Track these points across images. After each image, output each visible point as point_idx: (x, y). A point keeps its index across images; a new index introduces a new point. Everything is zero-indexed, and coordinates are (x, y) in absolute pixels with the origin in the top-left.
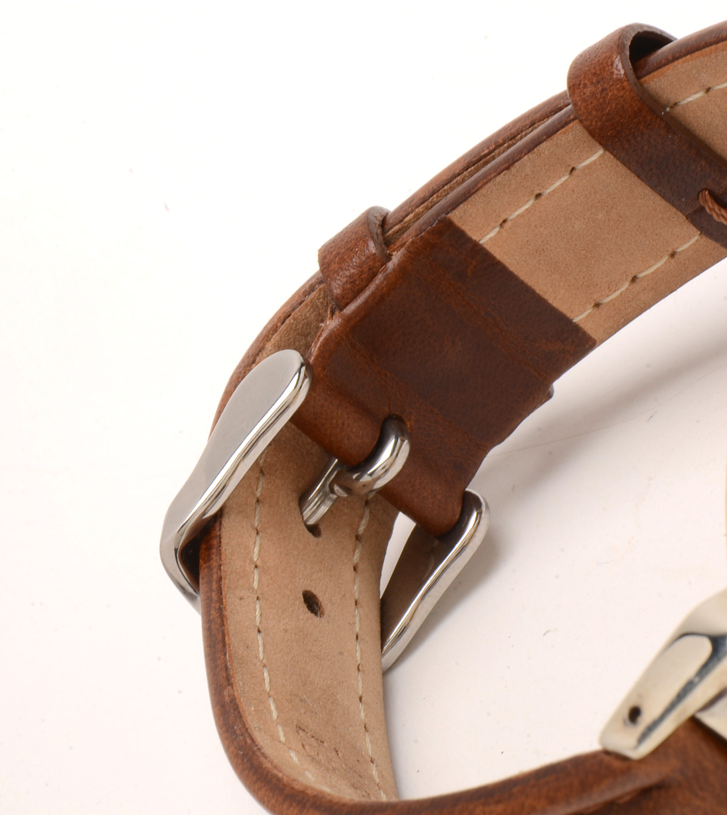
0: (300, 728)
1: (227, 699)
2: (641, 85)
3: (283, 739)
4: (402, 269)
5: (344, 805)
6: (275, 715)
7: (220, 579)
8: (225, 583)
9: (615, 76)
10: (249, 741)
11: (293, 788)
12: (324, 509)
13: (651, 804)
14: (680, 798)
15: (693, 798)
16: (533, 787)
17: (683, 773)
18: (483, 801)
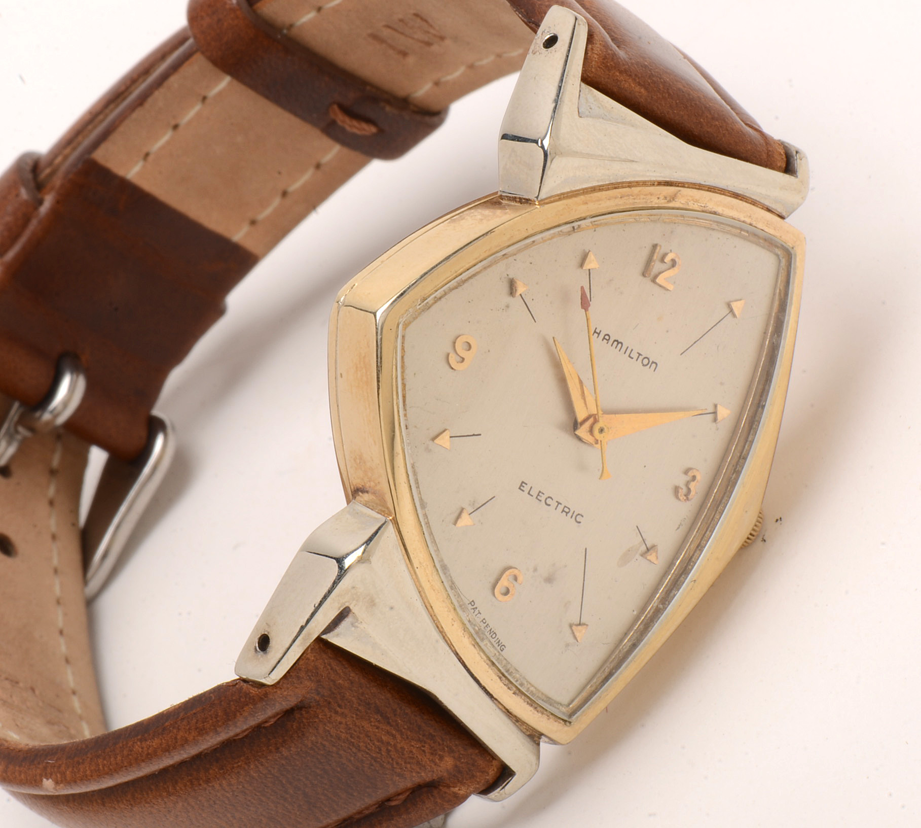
2: (254, 12)
4: (55, 212)
9: (227, 7)
12: (12, 450)
13: (295, 725)
14: (320, 716)
15: (333, 715)
16: (183, 719)
17: (318, 694)
18: (139, 737)
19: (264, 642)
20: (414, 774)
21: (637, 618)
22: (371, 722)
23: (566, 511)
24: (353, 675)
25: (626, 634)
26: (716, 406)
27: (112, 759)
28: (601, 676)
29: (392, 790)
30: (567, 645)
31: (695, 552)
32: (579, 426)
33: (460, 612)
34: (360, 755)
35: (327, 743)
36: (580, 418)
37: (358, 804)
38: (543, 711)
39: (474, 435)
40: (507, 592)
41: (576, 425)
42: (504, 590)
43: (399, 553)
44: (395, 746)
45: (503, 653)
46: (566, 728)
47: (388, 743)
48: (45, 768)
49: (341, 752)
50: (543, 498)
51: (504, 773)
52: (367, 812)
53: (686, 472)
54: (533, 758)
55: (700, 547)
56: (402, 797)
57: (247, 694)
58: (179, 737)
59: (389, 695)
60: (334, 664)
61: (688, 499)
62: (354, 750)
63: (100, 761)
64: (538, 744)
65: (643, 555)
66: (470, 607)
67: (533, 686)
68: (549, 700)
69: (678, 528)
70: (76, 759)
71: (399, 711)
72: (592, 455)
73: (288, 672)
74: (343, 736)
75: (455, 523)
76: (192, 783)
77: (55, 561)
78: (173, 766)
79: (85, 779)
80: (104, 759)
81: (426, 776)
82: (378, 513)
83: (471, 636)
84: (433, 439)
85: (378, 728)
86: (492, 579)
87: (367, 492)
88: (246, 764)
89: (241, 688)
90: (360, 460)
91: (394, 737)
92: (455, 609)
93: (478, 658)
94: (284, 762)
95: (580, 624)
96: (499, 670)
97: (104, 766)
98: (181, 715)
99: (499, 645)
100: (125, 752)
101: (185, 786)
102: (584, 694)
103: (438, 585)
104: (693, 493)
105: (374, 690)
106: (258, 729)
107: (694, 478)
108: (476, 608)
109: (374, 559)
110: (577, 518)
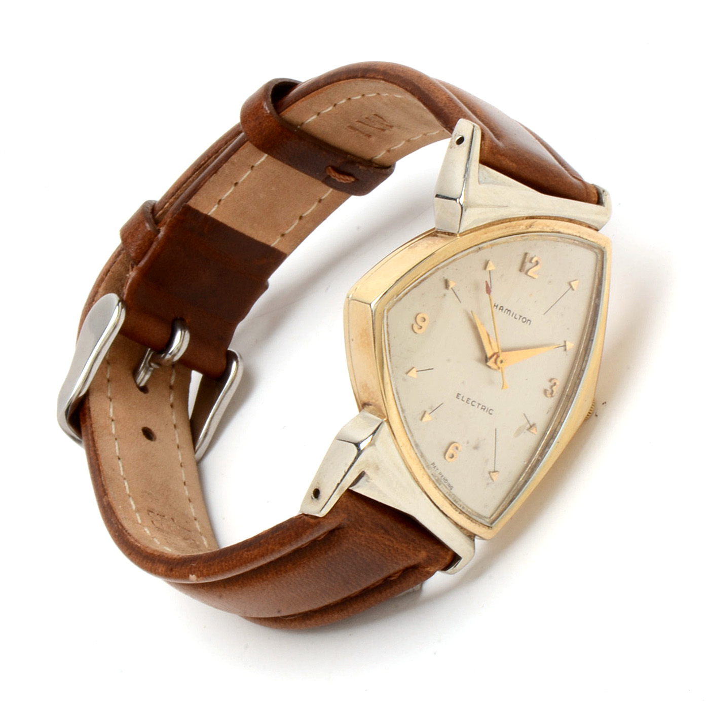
0: (150, 511)
1: (105, 503)
2: (280, 117)
3: (140, 521)
4: (167, 236)
5: (175, 559)
6: (134, 507)
7: (93, 432)
8: (96, 434)
9: (265, 115)
10: (120, 527)
11: (147, 552)
12: (147, 377)
13: (336, 539)
14: (350, 533)
15: (357, 532)
16: (271, 538)
17: (349, 520)
18: (246, 549)
19: (317, 493)
20: (404, 562)
21: (527, 466)
22: (379, 534)
23: (484, 408)
24: (368, 509)
25: (521, 475)
26: (565, 342)
27: (230, 562)
28: (508, 500)
29: (392, 571)
30: (488, 484)
31: (558, 425)
32: (488, 360)
33: (427, 470)
34: (373, 553)
35: (353, 547)
36: (489, 355)
37: (372, 580)
38: (476, 522)
39: (429, 369)
40: (452, 456)
41: (486, 359)
42: (451, 456)
43: (390, 439)
44: (393, 547)
45: (451, 491)
46: (489, 531)
47: (389, 546)
48: (191, 569)
49: (363, 552)
50: (470, 402)
51: (455, 558)
52: (377, 584)
53: (551, 380)
54: (471, 549)
55: (561, 423)
56: (398, 575)
57: (308, 523)
58: (269, 548)
59: (388, 519)
60: (357, 503)
61: (552, 396)
62: (370, 550)
63: (223, 563)
64: (474, 540)
65: (528, 429)
66: (432, 466)
67: (470, 508)
68: (479, 515)
69: (548, 413)
70: (209, 563)
71: (394, 527)
72: (497, 375)
73: (332, 509)
74: (363, 543)
75: (421, 419)
76: (277, 573)
77: (178, 442)
78: (265, 564)
79: (215, 574)
80: (226, 562)
81: (411, 562)
82: (378, 417)
83: (434, 482)
84: (407, 373)
85: (383, 537)
86: (444, 450)
87: (371, 405)
88: (308, 561)
89: (304, 520)
90: (365, 387)
91: (392, 542)
92: (424, 468)
93: (438, 495)
94: (330, 559)
95: (494, 472)
96: (450, 501)
97: (226, 566)
98: (270, 536)
99: (449, 487)
100: (238, 558)
101: (273, 575)
102: (499, 511)
103: (414, 455)
104: (555, 392)
105: (380, 516)
106: (314, 542)
107: (555, 384)
108: (436, 466)
109: (377, 443)
110: (490, 412)
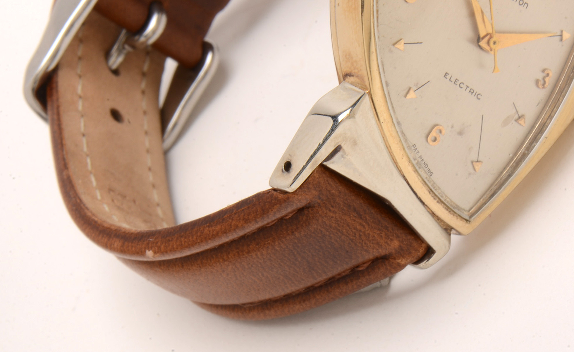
0: (110, 190)
1: (65, 177)
3: (99, 197)
5: (132, 234)
6: (94, 183)
7: (58, 107)
8: (62, 109)
10: (78, 201)
11: (103, 226)
12: (120, 59)
13: (304, 218)
14: (320, 213)
15: (328, 212)
16: (235, 214)
17: (320, 198)
18: (208, 224)
19: (288, 166)
20: (375, 250)
21: (512, 159)
22: (351, 217)
23: (472, 92)
24: (341, 188)
25: (505, 169)
26: (562, 32)
27: (190, 238)
28: (489, 194)
29: (361, 260)
30: (470, 174)
31: (547, 119)
32: (481, 40)
33: (408, 151)
34: (343, 237)
35: (323, 230)
36: (482, 35)
37: (339, 269)
38: (454, 213)
39: (418, 43)
40: (435, 140)
41: (479, 39)
42: (433, 139)
43: (371, 114)
44: (364, 232)
45: (431, 177)
46: (467, 225)
47: (360, 231)
48: (148, 244)
49: (332, 235)
50: (458, 83)
51: (429, 252)
52: (344, 274)
53: (543, 71)
54: (446, 242)
55: (550, 117)
56: (366, 265)
57: (276, 198)
58: (233, 224)
59: (362, 201)
60: (330, 180)
61: (544, 88)
62: (340, 234)
63: (183, 239)
64: (450, 235)
65: (516, 120)
66: (413, 148)
67: (448, 198)
68: (458, 207)
69: (537, 105)
70: (168, 238)
71: (367, 211)
72: (488, 59)
73: (302, 184)
74: (333, 225)
75: (405, 96)
76: (239, 254)
77: (146, 127)
78: (227, 243)
79: (173, 250)
80: (185, 238)
81: (382, 252)
82: (359, 88)
83: (413, 166)
84: (394, 44)
85: (354, 221)
86: (427, 132)
87: (353, 76)
88: (273, 242)
89: (273, 195)
90: (348, 56)
91: (364, 227)
92: (404, 149)
93: (417, 179)
94: (296, 241)
95: (478, 161)
96: (429, 187)
97: (185, 242)
98: (235, 211)
99: (429, 172)
100: (199, 234)
101: (234, 255)
102: (479, 204)
103: (394, 134)
104: (547, 84)
105: (353, 198)
106: (281, 220)
107: (548, 75)
108: (416, 149)
109: (357, 116)
110: (478, 96)
